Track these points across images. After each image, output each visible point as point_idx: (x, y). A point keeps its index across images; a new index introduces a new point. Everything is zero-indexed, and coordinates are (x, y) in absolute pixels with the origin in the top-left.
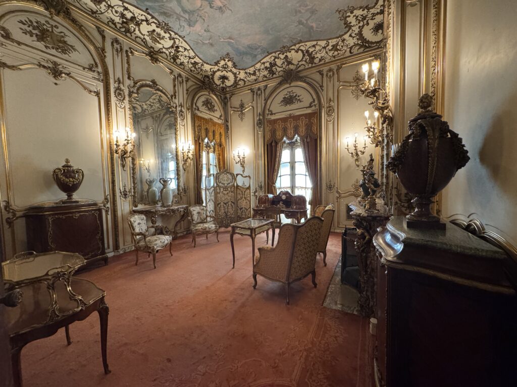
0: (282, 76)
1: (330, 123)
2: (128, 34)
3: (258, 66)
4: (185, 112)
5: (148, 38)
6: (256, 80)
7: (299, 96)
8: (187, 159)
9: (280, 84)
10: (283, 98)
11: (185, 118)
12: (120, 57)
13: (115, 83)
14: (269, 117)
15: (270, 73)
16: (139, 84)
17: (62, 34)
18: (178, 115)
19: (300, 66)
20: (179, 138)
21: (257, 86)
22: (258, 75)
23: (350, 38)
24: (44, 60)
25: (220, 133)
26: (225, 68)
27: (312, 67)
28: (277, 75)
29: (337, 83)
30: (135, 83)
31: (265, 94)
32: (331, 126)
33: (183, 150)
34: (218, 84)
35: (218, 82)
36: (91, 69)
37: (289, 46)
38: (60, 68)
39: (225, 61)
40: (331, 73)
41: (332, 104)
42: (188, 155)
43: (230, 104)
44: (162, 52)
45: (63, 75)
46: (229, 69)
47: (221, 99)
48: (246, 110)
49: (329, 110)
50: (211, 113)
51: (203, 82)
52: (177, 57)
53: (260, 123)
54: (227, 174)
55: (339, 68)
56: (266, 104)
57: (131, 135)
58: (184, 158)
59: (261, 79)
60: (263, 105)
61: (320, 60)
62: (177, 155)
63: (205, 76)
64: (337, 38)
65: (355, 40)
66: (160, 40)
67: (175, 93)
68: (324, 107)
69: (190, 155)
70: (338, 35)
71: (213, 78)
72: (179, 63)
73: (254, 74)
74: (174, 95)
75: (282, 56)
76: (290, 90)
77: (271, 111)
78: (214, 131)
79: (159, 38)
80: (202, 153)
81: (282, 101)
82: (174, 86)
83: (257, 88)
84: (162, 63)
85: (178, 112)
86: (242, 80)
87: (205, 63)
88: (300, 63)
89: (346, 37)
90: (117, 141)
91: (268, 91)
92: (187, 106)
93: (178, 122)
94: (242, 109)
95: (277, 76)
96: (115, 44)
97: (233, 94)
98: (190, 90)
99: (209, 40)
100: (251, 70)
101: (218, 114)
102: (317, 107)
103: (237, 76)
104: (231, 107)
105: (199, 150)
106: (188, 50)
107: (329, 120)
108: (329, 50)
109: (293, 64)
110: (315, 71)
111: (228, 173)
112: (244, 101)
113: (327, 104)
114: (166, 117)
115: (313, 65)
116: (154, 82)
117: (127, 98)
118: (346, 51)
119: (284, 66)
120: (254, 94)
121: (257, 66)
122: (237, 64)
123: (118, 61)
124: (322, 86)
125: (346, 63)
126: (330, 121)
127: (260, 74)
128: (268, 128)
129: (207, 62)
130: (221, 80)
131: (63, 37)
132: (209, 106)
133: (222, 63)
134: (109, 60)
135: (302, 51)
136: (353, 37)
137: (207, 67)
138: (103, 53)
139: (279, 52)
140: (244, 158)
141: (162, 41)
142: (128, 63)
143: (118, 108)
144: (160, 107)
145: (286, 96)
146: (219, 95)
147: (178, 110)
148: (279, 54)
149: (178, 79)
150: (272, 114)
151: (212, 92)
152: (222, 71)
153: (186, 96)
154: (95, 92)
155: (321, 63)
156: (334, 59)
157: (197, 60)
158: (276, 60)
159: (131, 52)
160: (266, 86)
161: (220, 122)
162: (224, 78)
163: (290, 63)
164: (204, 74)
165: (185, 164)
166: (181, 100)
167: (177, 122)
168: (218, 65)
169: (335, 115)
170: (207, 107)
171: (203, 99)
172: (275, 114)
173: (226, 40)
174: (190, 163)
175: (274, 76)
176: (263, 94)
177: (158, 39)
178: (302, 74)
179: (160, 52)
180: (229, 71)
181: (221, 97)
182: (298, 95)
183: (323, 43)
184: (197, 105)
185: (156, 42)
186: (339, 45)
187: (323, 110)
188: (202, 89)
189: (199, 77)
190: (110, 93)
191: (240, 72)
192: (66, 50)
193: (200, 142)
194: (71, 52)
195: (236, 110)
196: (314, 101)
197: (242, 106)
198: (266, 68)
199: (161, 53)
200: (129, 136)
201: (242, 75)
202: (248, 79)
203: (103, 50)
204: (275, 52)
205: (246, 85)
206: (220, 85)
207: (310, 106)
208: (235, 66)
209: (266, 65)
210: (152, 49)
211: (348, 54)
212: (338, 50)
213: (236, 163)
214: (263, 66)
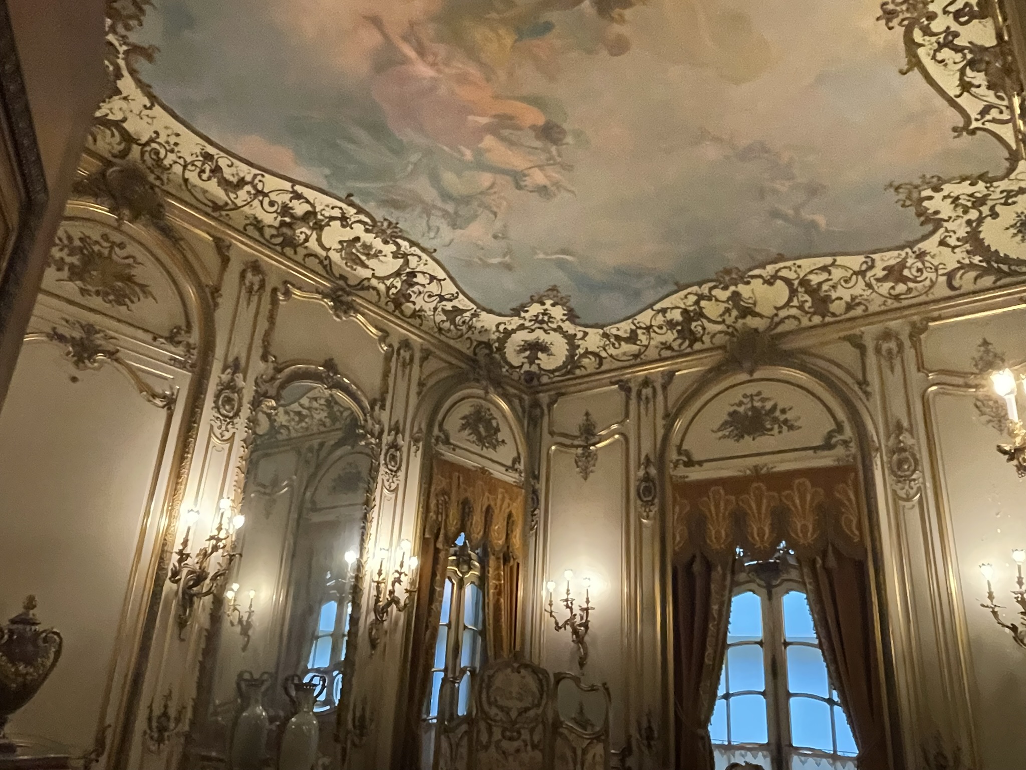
0: (722, 347)
1: (908, 505)
2: (289, 251)
3: (645, 318)
4: (405, 449)
5: (335, 257)
6: (636, 356)
7: (783, 411)
8: (389, 604)
9: (717, 372)
10: (731, 414)
11: (403, 468)
12: (253, 305)
13: (223, 373)
14: (682, 471)
15: (684, 339)
16: (287, 371)
17: (131, 261)
18: (382, 457)
19: (782, 321)
20: (373, 531)
21: (642, 372)
22: (645, 342)
23: (941, 248)
24: (67, 321)
25: (510, 515)
26: (542, 322)
27: (824, 325)
28: (708, 345)
29: (915, 376)
30: (278, 370)
31: (666, 398)
32: (913, 517)
33: (380, 574)
34: (516, 364)
35: (515, 359)
36: (172, 339)
37: (742, 268)
38: (98, 339)
39: (543, 304)
40: (893, 345)
41: (907, 439)
42: (392, 592)
43: (551, 424)
44: (368, 288)
45: (100, 356)
46: (554, 326)
47: (523, 407)
48: (599, 446)
49: (900, 463)
50: (485, 452)
51: (473, 361)
52: (408, 298)
53: (647, 490)
54: (523, 671)
55: (917, 331)
56: (669, 428)
57: (230, 520)
58: (377, 601)
59: (652, 353)
60: (661, 432)
61: (849, 307)
62: (356, 590)
63: (480, 343)
64: (902, 248)
65: (960, 254)
66: (368, 259)
67: (384, 392)
68: (878, 449)
69: (401, 593)
70: (902, 243)
71: (501, 349)
72: (408, 312)
73: (632, 338)
74: (380, 401)
75: (723, 295)
76: (751, 389)
77: (687, 454)
78: (489, 508)
79: (368, 255)
80: (442, 586)
81: (725, 425)
82: (386, 375)
83: (640, 380)
84: (363, 314)
85: (384, 448)
86: (592, 353)
87: (484, 309)
88: (783, 313)
89: (930, 245)
90: (185, 543)
91: (675, 390)
92: (416, 429)
93: (379, 480)
94: (587, 439)
95: (705, 347)
96: (249, 275)
97: (563, 394)
98: (431, 383)
99: (504, 256)
100: (624, 329)
101: (506, 454)
102: (854, 448)
103: (577, 342)
104: (552, 433)
105: (434, 575)
106: (440, 280)
107: (902, 494)
108: (878, 280)
109: (761, 316)
110: (836, 336)
111: (526, 666)
112: (594, 417)
113: (888, 437)
114: (339, 452)
115: (828, 319)
116: (330, 365)
117: (246, 412)
118: (933, 284)
119: (729, 320)
120: (628, 398)
121: (639, 318)
122: (578, 312)
123: (246, 315)
124: (863, 383)
125: (940, 318)
126: (908, 499)
127: (650, 338)
128: (677, 509)
129: (488, 307)
130: (528, 353)
131: (129, 265)
132: (482, 430)
133: (535, 309)
134: (222, 316)
135: (788, 282)
136: (954, 248)
137: (488, 321)
138: (213, 298)
139: (711, 284)
140: (587, 610)
141: (371, 263)
142: (272, 319)
143: (214, 440)
144: (328, 421)
145: (741, 409)
146: (515, 395)
147: (384, 441)
148: (711, 289)
149: (398, 354)
150: (690, 463)
151: (495, 388)
152: (533, 331)
153: (413, 400)
154: (165, 397)
155: (852, 314)
156: (896, 305)
157: (462, 302)
158: (703, 303)
159: (287, 293)
160: (671, 375)
161: (510, 478)
162: (536, 348)
163: (747, 311)
164: (477, 337)
165: (378, 622)
166: (399, 414)
167: (375, 479)
168: (523, 314)
169: (922, 477)
170: (476, 431)
171: (465, 409)
172: (700, 463)
173: (554, 257)
174: (396, 623)
175: (698, 346)
176: (660, 398)
177: (363, 258)
178: (788, 345)
179: (363, 286)
180: (554, 330)
181: (521, 400)
182: (779, 407)
183: (855, 262)
184: (446, 426)
185: (357, 264)
186: (910, 268)
187: (878, 461)
188: (468, 380)
189: (464, 347)
190: (204, 400)
191: (586, 334)
192: (125, 296)
193: (440, 545)
194: (135, 299)
195: (568, 441)
196: (840, 428)
197: (589, 432)
198: (671, 324)
199: (363, 289)
200: (225, 526)
201: (593, 340)
202: (612, 351)
203: (216, 290)
204: (700, 284)
205: (603, 368)
206: (521, 367)
207: (828, 445)
208: (572, 316)
209: (669, 316)
210: (341, 283)
211: (941, 290)
212: (909, 279)
213: (558, 628)
214: (660, 319)
